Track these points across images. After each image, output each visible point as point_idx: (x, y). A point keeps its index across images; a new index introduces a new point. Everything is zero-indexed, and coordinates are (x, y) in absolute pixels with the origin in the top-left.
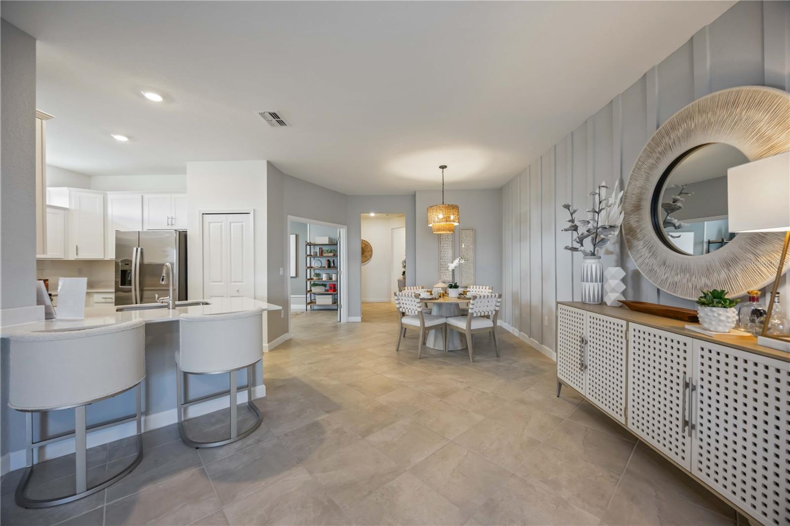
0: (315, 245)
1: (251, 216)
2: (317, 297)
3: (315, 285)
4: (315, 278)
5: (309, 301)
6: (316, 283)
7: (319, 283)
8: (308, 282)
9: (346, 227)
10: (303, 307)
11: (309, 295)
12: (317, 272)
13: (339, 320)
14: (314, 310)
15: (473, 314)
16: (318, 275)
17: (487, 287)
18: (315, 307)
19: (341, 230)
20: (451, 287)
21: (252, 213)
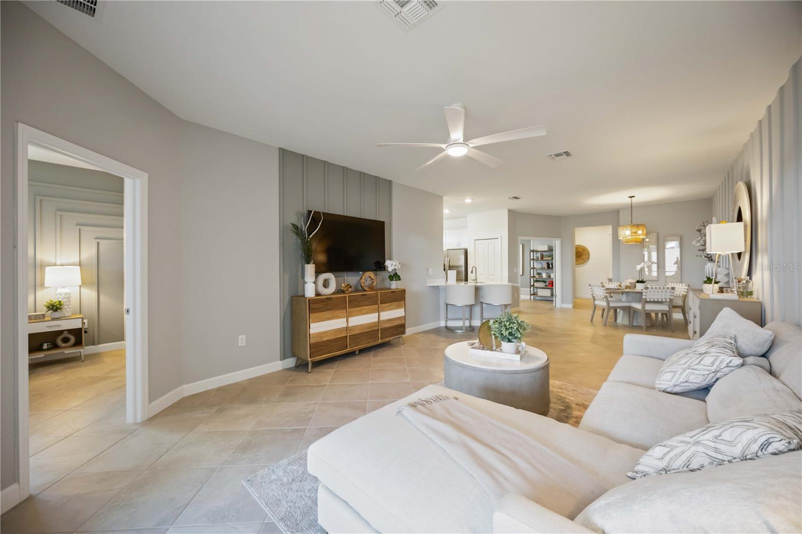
0: (537, 251)
1: (500, 239)
2: (539, 290)
3: (537, 281)
4: (537, 276)
5: (532, 293)
6: (538, 280)
7: (540, 280)
8: (532, 279)
9: (560, 239)
10: (528, 297)
11: (532, 288)
12: (539, 271)
13: (554, 305)
14: (536, 300)
15: (646, 299)
16: (539, 274)
17: (684, 285)
18: (537, 298)
19: (556, 242)
20: (638, 282)
21: (500, 238)
